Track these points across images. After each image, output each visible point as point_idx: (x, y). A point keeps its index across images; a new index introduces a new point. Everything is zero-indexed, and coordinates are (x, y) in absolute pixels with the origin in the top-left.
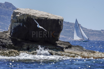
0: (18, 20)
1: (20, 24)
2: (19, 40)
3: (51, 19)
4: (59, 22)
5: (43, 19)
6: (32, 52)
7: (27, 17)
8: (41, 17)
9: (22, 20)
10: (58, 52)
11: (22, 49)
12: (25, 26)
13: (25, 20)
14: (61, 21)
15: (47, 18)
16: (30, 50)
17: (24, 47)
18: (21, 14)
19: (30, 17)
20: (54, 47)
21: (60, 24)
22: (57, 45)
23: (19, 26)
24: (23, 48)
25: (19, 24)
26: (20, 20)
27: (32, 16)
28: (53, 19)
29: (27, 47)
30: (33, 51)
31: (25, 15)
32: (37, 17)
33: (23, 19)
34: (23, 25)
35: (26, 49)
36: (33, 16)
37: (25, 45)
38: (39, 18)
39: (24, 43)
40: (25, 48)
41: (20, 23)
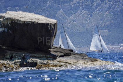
0: (2, 25)
1: (5, 30)
2: (4, 48)
3: (39, 23)
4: (49, 27)
5: (29, 24)
6: (14, 62)
7: (10, 21)
8: (27, 21)
9: (6, 25)
10: (44, 61)
11: (4, 58)
12: (10, 32)
13: (10, 24)
14: (51, 25)
15: (34, 22)
16: (13, 59)
17: (7, 55)
18: (5, 18)
19: (15, 21)
20: (45, 55)
21: (50, 28)
22: (51, 53)
23: (4, 31)
24: (6, 57)
25: (3, 29)
26: (4, 24)
27: (16, 20)
28: (41, 23)
29: (10, 56)
30: (16, 60)
31: (8, 19)
32: (23, 22)
33: (8, 24)
34: (8, 31)
35: (10, 58)
36: (18, 20)
37: (8, 54)
38: (25, 22)
39: (8, 51)
40: (8, 57)
41: (5, 28)
